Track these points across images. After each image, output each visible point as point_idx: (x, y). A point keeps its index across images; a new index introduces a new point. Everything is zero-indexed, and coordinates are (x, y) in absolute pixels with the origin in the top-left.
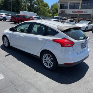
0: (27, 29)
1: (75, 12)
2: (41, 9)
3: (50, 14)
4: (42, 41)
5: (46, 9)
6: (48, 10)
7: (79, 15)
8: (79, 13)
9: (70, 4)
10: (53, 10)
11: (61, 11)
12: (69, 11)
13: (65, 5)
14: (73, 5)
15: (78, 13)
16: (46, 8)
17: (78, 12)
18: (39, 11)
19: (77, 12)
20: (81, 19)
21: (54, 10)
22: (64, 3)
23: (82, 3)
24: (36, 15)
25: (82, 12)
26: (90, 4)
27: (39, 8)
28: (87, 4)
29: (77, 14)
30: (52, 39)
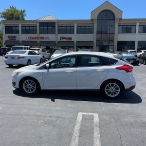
7: (38, 42)
9: (22, 27)
12: (22, 37)
13: (14, 28)
14: (28, 28)
15: (37, 40)
17: (37, 38)
22: (11, 26)
23: (40, 26)
26: (51, 27)
28: (46, 27)
30: (115, 68)
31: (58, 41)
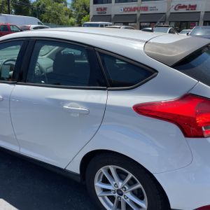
0: (14, 63)
1: (131, 10)
2: (49, 8)
3: (73, 20)
4: (82, 113)
5: (61, 8)
6: (64, 8)
7: (138, 15)
8: (139, 11)
10: (78, 10)
11: (97, 9)
15: (136, 12)
16: (59, 5)
18: (44, 12)
19: (135, 9)
20: (146, 24)
21: (81, 8)
24: (39, 23)
25: (146, 8)
27: (44, 6)
29: (136, 15)
30: (131, 105)
31: (171, 13)
